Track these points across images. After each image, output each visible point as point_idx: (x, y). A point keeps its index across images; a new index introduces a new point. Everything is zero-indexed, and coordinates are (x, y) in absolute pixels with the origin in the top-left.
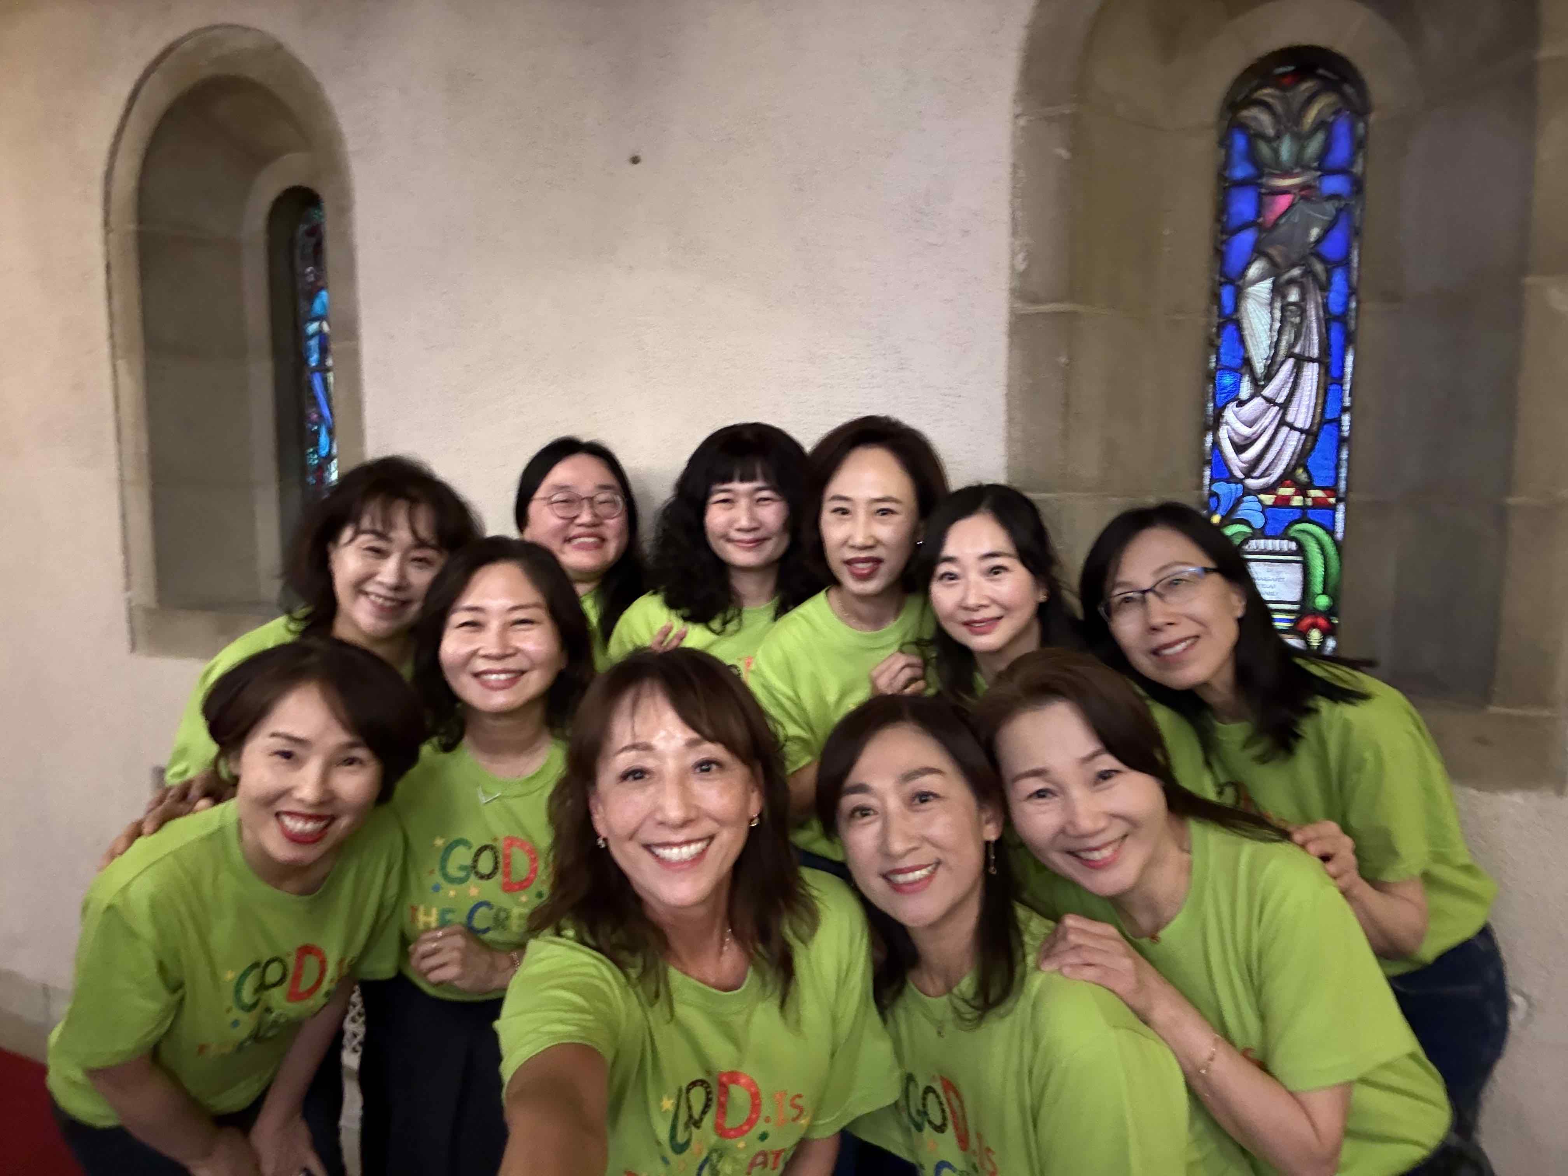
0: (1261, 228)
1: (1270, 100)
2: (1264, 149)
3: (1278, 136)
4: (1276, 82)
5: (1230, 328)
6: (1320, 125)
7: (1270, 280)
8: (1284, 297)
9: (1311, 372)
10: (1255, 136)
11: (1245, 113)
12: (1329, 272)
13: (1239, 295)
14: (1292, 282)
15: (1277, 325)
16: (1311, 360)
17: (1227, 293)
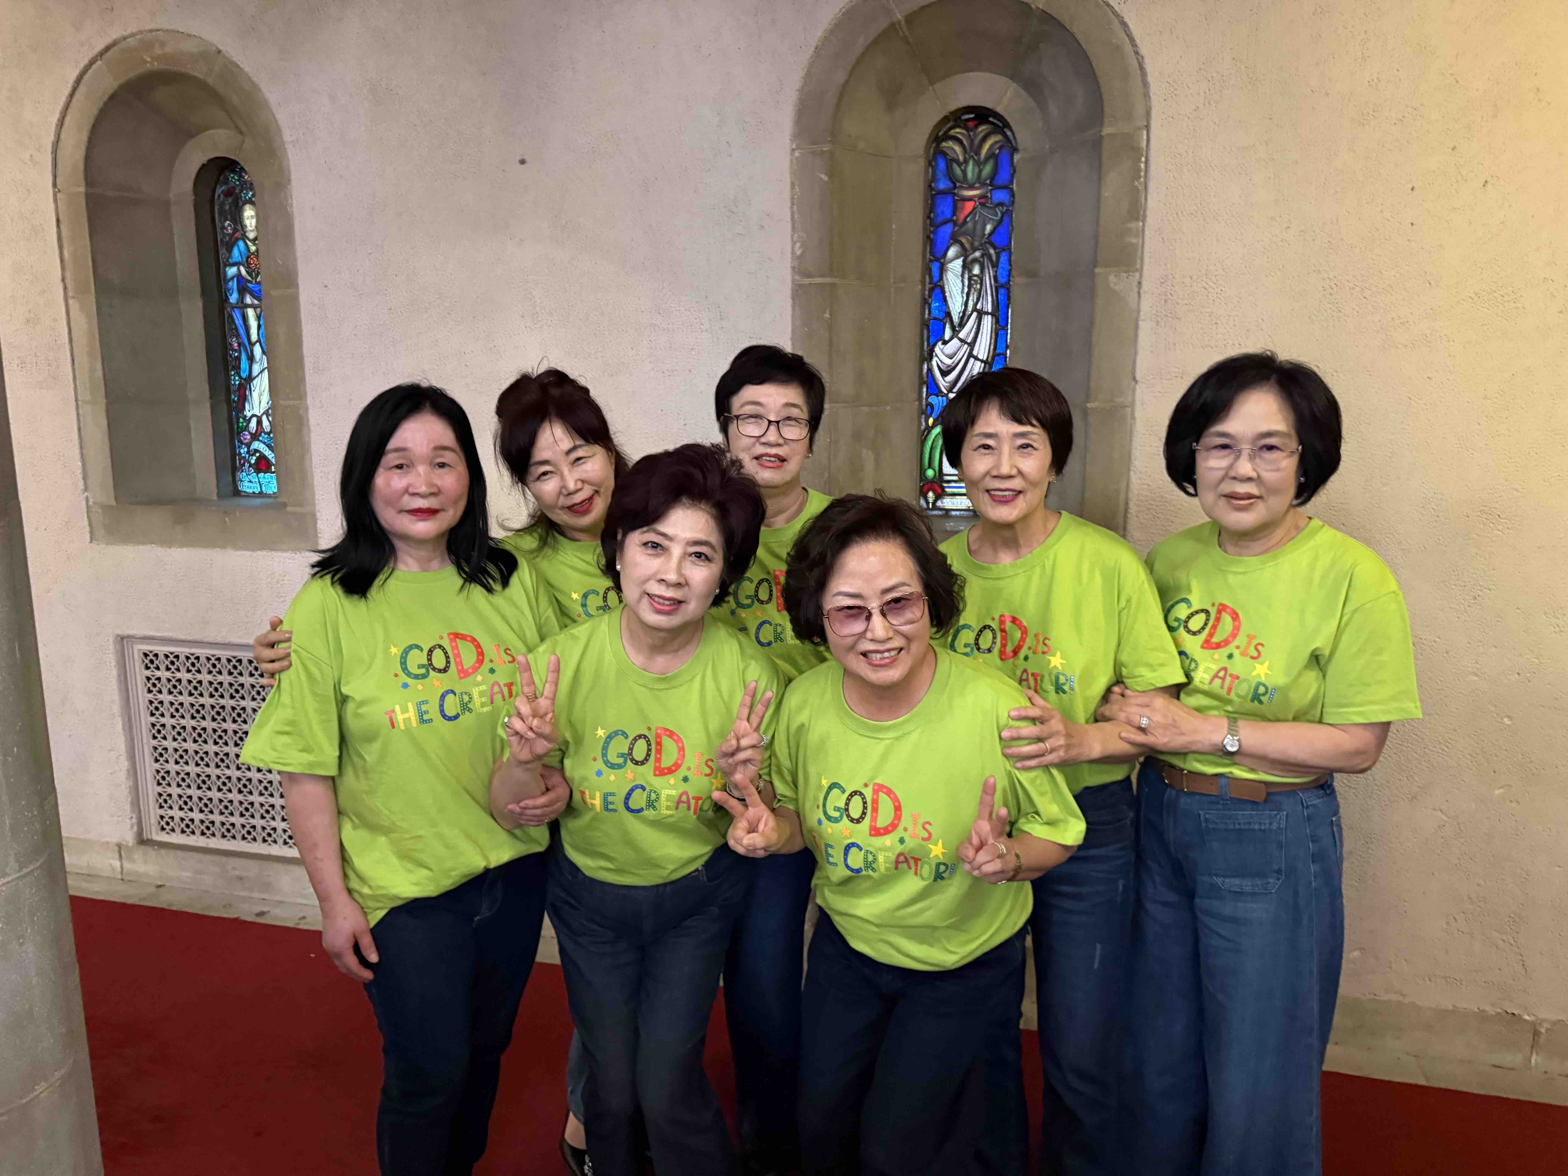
0: (955, 223)
1: (960, 136)
2: (958, 171)
3: (966, 162)
4: (964, 125)
5: (938, 290)
6: (991, 155)
7: (962, 259)
8: (970, 271)
9: (987, 321)
10: (951, 161)
11: (944, 144)
12: (998, 255)
13: (942, 269)
14: (975, 260)
15: (966, 290)
16: (987, 313)
17: (935, 267)
